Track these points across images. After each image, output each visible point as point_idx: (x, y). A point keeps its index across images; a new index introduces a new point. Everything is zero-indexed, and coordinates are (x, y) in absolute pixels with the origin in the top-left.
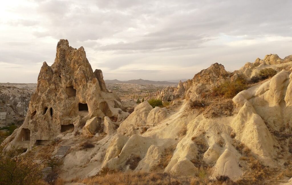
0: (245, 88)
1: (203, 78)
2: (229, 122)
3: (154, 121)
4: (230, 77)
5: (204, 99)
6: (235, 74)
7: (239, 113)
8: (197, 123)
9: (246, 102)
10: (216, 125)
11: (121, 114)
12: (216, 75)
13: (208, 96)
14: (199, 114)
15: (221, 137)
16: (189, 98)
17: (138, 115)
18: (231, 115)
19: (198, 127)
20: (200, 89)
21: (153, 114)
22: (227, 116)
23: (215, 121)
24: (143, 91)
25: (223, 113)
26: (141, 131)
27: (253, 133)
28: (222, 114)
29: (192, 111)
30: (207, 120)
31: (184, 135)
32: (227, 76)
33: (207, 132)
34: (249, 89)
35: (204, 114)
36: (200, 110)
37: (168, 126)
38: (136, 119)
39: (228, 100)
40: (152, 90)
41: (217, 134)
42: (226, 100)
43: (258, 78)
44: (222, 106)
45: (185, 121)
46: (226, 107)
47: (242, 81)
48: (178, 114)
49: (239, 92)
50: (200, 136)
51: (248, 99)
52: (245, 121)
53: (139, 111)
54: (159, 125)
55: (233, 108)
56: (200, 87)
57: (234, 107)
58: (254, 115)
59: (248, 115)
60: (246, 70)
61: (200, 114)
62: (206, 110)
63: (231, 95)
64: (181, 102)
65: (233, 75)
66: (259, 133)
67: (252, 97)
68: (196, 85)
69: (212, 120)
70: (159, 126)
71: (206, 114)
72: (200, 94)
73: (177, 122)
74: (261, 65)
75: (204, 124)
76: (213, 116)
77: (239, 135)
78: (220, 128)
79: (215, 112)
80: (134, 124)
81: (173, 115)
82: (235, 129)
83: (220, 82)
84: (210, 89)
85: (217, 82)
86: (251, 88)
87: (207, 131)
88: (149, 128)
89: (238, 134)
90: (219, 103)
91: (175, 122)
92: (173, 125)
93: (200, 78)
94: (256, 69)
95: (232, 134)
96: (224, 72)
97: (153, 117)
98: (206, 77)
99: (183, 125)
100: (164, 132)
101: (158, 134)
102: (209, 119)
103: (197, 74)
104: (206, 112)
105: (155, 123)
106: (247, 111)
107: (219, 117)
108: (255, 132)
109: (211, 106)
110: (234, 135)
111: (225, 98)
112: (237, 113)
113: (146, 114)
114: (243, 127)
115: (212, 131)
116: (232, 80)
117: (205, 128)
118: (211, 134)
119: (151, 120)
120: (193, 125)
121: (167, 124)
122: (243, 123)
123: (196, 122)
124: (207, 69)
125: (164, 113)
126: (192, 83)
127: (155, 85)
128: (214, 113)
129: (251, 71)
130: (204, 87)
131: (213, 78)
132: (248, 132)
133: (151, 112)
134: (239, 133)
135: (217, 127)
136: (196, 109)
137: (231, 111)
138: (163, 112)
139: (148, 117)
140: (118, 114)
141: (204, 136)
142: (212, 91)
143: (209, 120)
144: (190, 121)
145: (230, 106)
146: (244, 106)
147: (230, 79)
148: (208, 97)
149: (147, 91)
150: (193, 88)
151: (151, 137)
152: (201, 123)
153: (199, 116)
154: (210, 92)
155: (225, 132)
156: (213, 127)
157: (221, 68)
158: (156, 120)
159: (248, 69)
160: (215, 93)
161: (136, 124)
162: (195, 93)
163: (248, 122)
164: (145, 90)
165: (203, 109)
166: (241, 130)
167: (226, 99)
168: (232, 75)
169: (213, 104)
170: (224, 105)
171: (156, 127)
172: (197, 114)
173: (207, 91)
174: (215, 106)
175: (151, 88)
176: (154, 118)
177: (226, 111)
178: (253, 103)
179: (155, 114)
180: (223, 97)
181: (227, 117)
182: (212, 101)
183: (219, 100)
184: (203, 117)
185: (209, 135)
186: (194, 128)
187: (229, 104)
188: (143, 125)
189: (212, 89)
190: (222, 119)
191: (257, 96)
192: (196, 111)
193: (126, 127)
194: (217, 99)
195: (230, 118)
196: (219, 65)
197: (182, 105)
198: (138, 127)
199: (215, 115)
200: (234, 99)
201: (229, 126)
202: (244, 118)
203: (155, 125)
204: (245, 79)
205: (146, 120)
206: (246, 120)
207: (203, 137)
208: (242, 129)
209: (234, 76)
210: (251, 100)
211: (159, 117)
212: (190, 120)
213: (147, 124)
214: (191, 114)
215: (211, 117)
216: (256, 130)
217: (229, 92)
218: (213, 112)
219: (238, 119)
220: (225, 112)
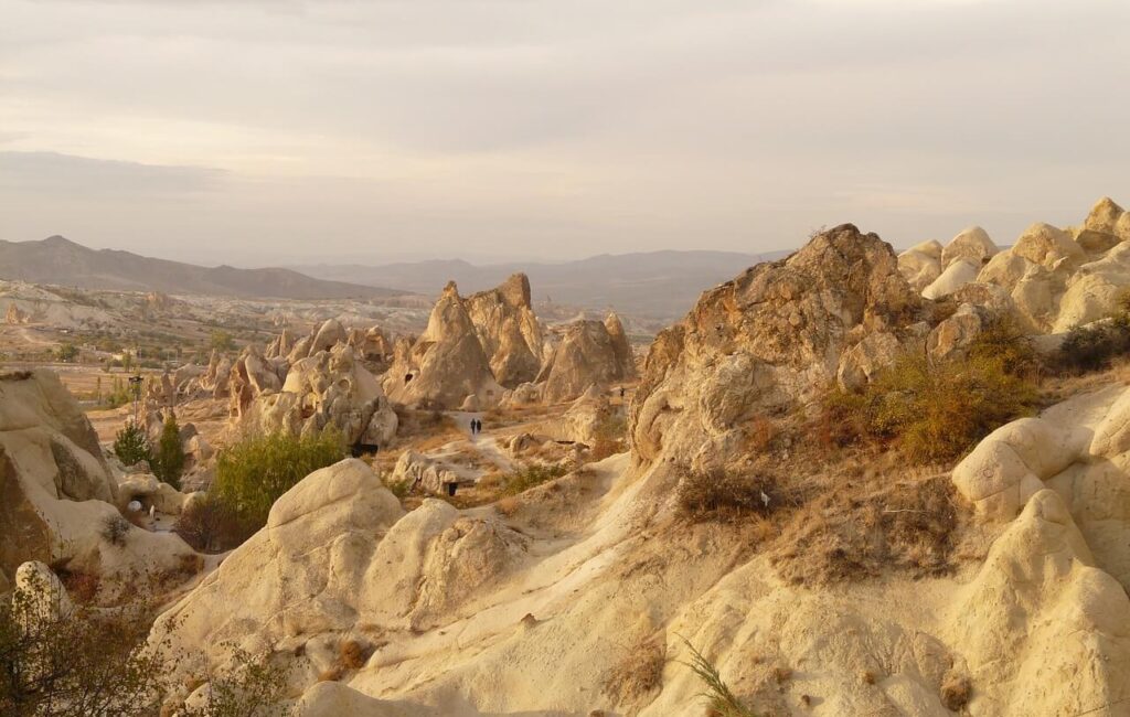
0: (1025, 404)
1: (759, 321)
2: (929, 612)
3: (414, 600)
4: (934, 323)
5: (765, 458)
6: (965, 310)
7: (991, 561)
8: (736, 617)
9: (1037, 495)
10: (855, 626)
11: (124, 545)
12: (844, 307)
13: (788, 442)
14: (742, 557)
15: (887, 700)
16: (659, 448)
17: (300, 557)
18: (942, 569)
19: (741, 638)
20: (740, 391)
21: (411, 552)
22: (917, 578)
23: (848, 607)
24: (84, 347)
25: (896, 557)
26: (325, 669)
27: (1075, 681)
28: (888, 560)
29: (696, 540)
30: (798, 595)
31: (648, 688)
32: (913, 320)
33: (800, 669)
34: (1051, 411)
35: (774, 562)
36: (747, 531)
37: (537, 628)
38: (286, 579)
39: (925, 478)
40: (171, 340)
41: (859, 681)
42: (914, 478)
43: (1108, 343)
44: (887, 510)
45: (650, 602)
46: (914, 519)
47: (1010, 354)
48: (585, 553)
49: (990, 432)
50: (759, 692)
51: (1047, 477)
52: (1027, 606)
53: (307, 524)
54: (456, 627)
55: (953, 525)
56: (736, 380)
57: (963, 518)
58: (1083, 575)
59: (1049, 570)
60: (1024, 279)
61: (745, 560)
62: (786, 533)
63: (941, 446)
64: (592, 473)
65: (948, 315)
66: (1110, 678)
67: (1071, 464)
68: (711, 364)
69: (829, 598)
70: (457, 630)
71: (793, 556)
72: (736, 427)
73: (598, 609)
74: (1120, 247)
75: (780, 619)
76: (832, 574)
77: (996, 690)
78: (876, 645)
79: (845, 547)
80: (264, 616)
81: (548, 562)
82: (967, 654)
83: (870, 352)
84: (802, 398)
85: (849, 352)
86: (1062, 406)
87: (800, 662)
88: (386, 644)
89: (989, 688)
90: (870, 490)
91: (582, 606)
92: (567, 625)
93: (734, 318)
94: (1091, 276)
95: (949, 683)
96: (891, 289)
97: (405, 571)
98: (774, 312)
99: (637, 624)
100: (509, 669)
101: (474, 686)
102: (808, 588)
103: (717, 294)
104: (785, 543)
105: (424, 614)
106: (1042, 545)
107: (869, 581)
108: (1086, 673)
109: (816, 511)
110: (960, 690)
111: (902, 458)
112: (978, 559)
113: (360, 553)
114: (1018, 644)
115: (833, 665)
116: (944, 348)
117: (783, 645)
118: (829, 683)
119: (391, 589)
120: (707, 624)
121: (530, 620)
122: (1017, 619)
123: (729, 608)
124: (783, 263)
125: (489, 544)
126: (682, 346)
127: (191, 300)
128: (840, 554)
129: (1058, 289)
130: (762, 383)
131: (820, 328)
132: (1047, 674)
133: (391, 532)
134: (996, 677)
135: (861, 642)
136: (718, 528)
137: (943, 542)
138: (482, 542)
139: (371, 571)
140: (103, 546)
141: (782, 691)
142: (813, 413)
143: (808, 597)
144: (682, 598)
145: (938, 517)
146: (1027, 517)
147: (932, 337)
148: (791, 448)
149: (118, 350)
150: (689, 386)
151: (426, 703)
152: (760, 615)
153: (740, 569)
154: (805, 418)
155: (911, 672)
156: (837, 643)
157: (876, 259)
158: (430, 595)
159: (1041, 275)
160: (839, 426)
161: (280, 619)
162: (705, 420)
163: (1046, 616)
164: (98, 335)
165: (762, 526)
166: (1003, 663)
167: (913, 471)
168: (942, 310)
169: (830, 495)
170: (901, 504)
171: (432, 641)
172: (730, 560)
173: (780, 411)
174: (844, 512)
175: (155, 328)
176: (413, 575)
177: (913, 541)
178: (1073, 499)
179: (423, 549)
180: (891, 456)
181: (918, 583)
182: (822, 480)
183: (868, 474)
184: (771, 578)
185: (814, 689)
186: (717, 643)
187: (932, 503)
188: (336, 625)
189: (813, 393)
190: (889, 592)
191: (1101, 457)
192: (723, 538)
193: (205, 636)
194: (852, 463)
195: (937, 587)
196: (865, 238)
197: (607, 497)
198: (301, 640)
199: (848, 567)
200: (964, 474)
201: (933, 639)
202: (1024, 588)
203: (423, 626)
204: (1024, 343)
205: (356, 591)
206: (1037, 600)
207: (779, 702)
208: (1011, 655)
209: (959, 320)
210: (1062, 481)
211: (452, 574)
212: (682, 595)
213: (363, 619)
214: (690, 556)
215: (822, 577)
216: (1098, 664)
217: (933, 426)
218: (834, 547)
219: (988, 593)
220: (904, 549)
